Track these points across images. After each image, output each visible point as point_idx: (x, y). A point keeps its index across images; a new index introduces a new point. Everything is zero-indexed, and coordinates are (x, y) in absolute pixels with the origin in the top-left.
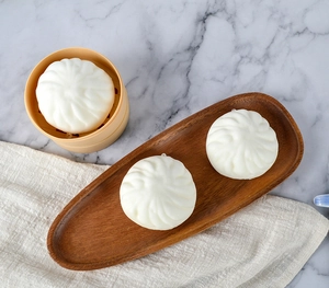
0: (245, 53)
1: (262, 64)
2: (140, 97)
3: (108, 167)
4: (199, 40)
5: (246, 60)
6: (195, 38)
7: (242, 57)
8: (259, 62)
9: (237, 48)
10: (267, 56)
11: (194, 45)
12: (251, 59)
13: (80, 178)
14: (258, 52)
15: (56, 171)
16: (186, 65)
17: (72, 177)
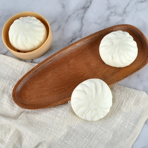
0: (113, 10)
1: (122, 16)
2: (56, 31)
3: (36, 64)
4: (89, 4)
5: (113, 14)
6: (87, 3)
7: (111, 13)
8: (120, 15)
9: (109, 8)
10: (124, 12)
11: (86, 6)
12: (116, 14)
13: (21, 69)
14: (120, 10)
15: (10, 65)
16: (81, 16)
17: (18, 68)
